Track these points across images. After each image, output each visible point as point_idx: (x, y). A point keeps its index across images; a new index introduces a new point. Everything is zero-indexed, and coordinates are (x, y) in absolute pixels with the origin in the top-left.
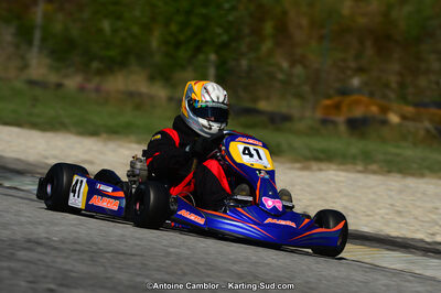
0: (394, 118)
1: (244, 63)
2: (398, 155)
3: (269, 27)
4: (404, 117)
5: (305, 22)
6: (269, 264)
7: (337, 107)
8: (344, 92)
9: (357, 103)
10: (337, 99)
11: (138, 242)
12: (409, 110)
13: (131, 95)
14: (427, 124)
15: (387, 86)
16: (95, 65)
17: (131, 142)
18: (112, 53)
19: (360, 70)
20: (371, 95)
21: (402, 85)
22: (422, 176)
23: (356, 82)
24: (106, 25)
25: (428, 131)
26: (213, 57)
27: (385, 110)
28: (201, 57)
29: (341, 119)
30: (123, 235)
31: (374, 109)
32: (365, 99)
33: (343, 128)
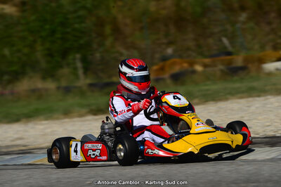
0: (199, 68)
1: (98, 55)
2: (208, 90)
3: (108, 30)
4: (205, 66)
5: (128, 21)
6: (153, 175)
7: (162, 69)
8: (164, 59)
9: (174, 64)
10: (161, 64)
11: (69, 180)
12: (207, 61)
13: (34, 91)
14: (221, 67)
15: (188, 49)
16: (6, 77)
17: (41, 120)
18: (14, 68)
19: (170, 43)
20: (181, 57)
21: (199, 46)
22: (227, 99)
23: (170, 51)
24: (6, 52)
25: (222, 71)
26: (78, 56)
27: (192, 64)
28: (71, 57)
29: (166, 76)
30: (58, 178)
31: (185, 65)
32: (178, 60)
33: (169, 81)
